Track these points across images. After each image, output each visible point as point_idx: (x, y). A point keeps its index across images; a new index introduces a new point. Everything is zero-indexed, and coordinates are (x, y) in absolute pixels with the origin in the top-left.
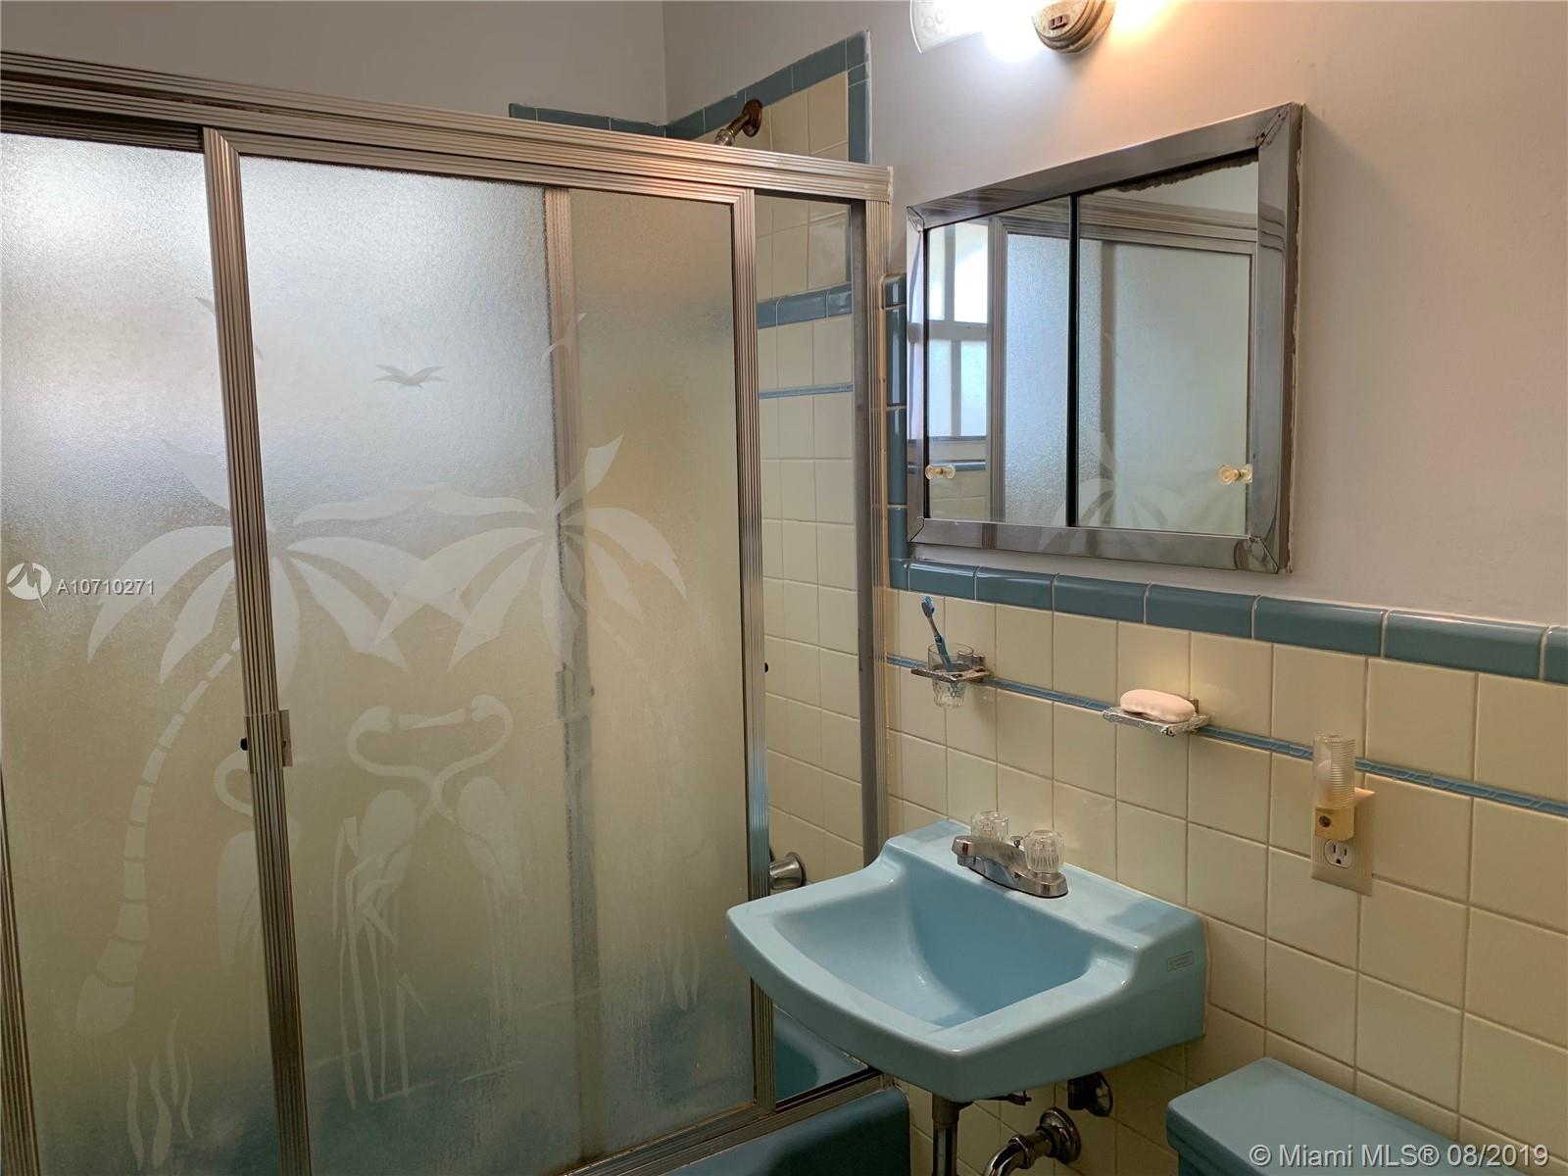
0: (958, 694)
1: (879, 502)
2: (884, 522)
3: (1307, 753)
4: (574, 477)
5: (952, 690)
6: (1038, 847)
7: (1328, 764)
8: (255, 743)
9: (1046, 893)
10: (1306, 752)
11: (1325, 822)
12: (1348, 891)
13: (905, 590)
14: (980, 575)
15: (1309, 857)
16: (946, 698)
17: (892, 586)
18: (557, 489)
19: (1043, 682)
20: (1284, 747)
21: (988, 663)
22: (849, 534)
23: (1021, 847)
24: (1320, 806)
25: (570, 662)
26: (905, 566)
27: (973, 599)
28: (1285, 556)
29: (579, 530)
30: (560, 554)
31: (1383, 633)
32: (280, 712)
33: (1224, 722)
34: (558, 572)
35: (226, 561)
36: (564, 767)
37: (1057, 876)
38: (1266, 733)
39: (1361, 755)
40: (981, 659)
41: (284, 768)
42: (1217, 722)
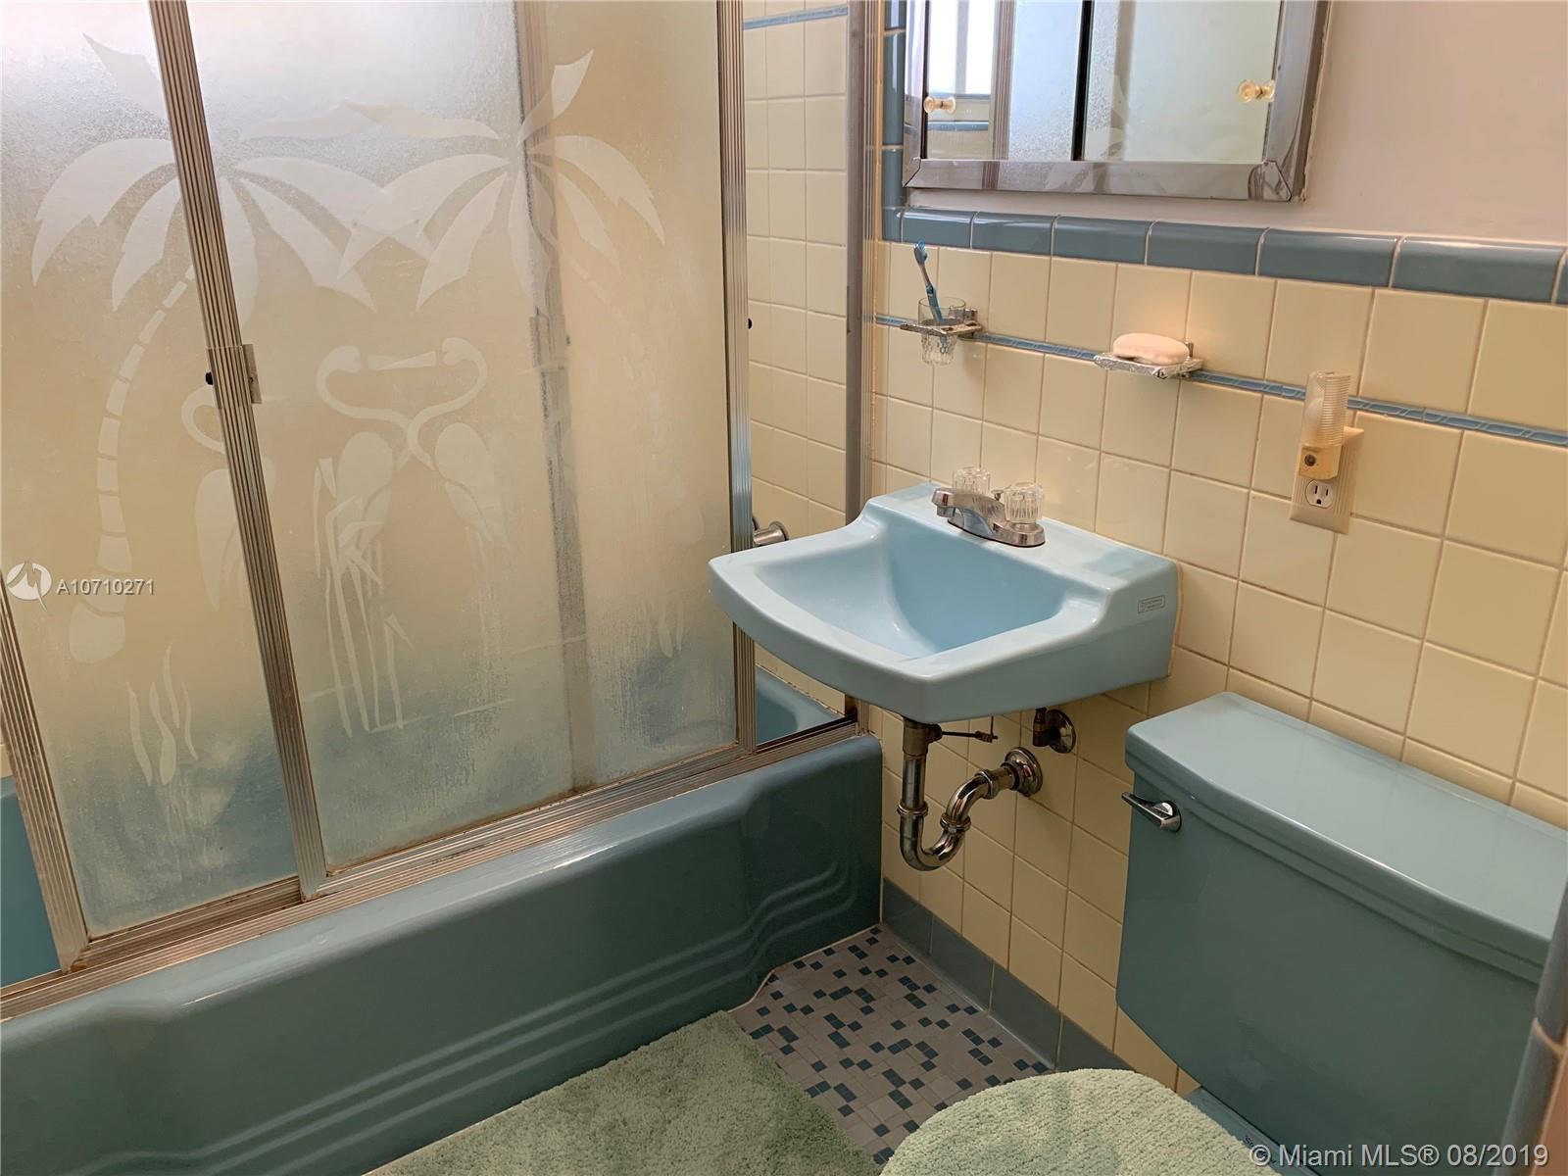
0: (946, 349)
1: (874, 144)
2: (878, 166)
3: (1299, 394)
4: (540, 99)
5: (941, 345)
6: (1018, 498)
7: (1319, 402)
8: (220, 378)
9: (1023, 543)
10: (1299, 392)
11: (1310, 461)
12: (1325, 531)
13: (895, 241)
14: (977, 221)
15: (1290, 499)
16: (935, 355)
17: (885, 239)
18: (523, 112)
19: (1037, 335)
20: (1277, 389)
21: (981, 317)
22: (839, 182)
23: (1002, 500)
24: (1307, 445)
25: (543, 308)
26: (898, 215)
27: (968, 247)
28: (1300, 180)
29: (547, 161)
30: (528, 186)
31: (1395, 261)
32: (244, 347)
33: (1216, 366)
34: (527, 207)
35: (170, 179)
36: (542, 418)
37: (1035, 527)
38: (1259, 375)
39: (1354, 393)
40: (973, 313)
41: (254, 406)
42: (1210, 366)
